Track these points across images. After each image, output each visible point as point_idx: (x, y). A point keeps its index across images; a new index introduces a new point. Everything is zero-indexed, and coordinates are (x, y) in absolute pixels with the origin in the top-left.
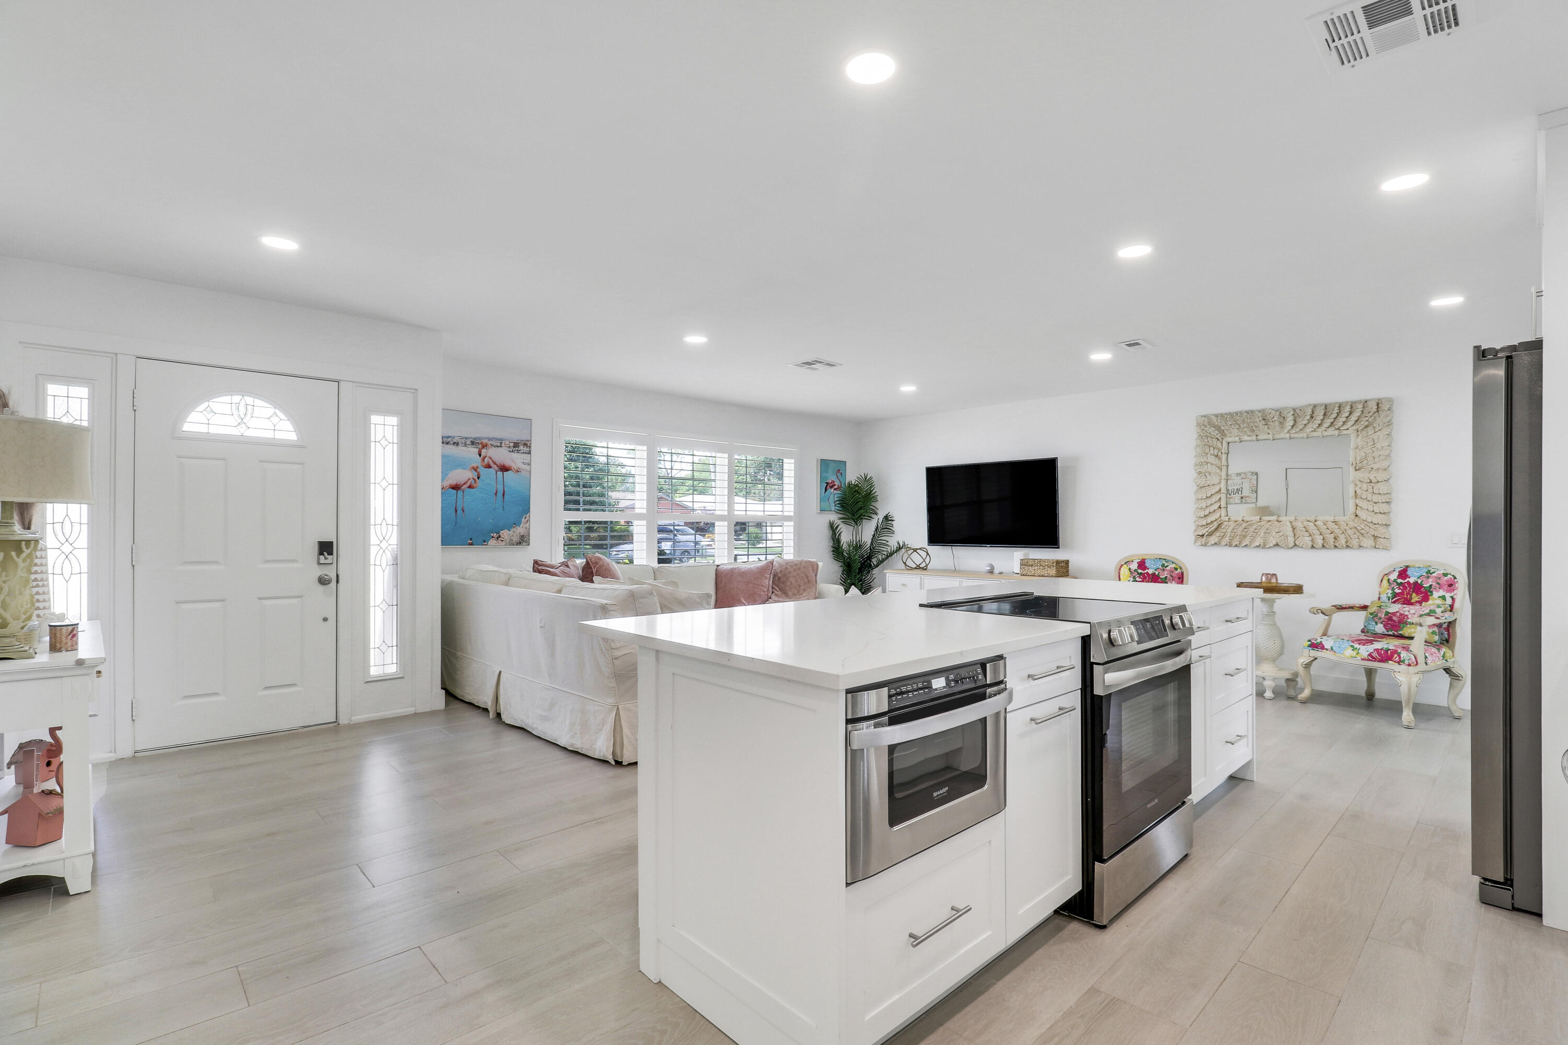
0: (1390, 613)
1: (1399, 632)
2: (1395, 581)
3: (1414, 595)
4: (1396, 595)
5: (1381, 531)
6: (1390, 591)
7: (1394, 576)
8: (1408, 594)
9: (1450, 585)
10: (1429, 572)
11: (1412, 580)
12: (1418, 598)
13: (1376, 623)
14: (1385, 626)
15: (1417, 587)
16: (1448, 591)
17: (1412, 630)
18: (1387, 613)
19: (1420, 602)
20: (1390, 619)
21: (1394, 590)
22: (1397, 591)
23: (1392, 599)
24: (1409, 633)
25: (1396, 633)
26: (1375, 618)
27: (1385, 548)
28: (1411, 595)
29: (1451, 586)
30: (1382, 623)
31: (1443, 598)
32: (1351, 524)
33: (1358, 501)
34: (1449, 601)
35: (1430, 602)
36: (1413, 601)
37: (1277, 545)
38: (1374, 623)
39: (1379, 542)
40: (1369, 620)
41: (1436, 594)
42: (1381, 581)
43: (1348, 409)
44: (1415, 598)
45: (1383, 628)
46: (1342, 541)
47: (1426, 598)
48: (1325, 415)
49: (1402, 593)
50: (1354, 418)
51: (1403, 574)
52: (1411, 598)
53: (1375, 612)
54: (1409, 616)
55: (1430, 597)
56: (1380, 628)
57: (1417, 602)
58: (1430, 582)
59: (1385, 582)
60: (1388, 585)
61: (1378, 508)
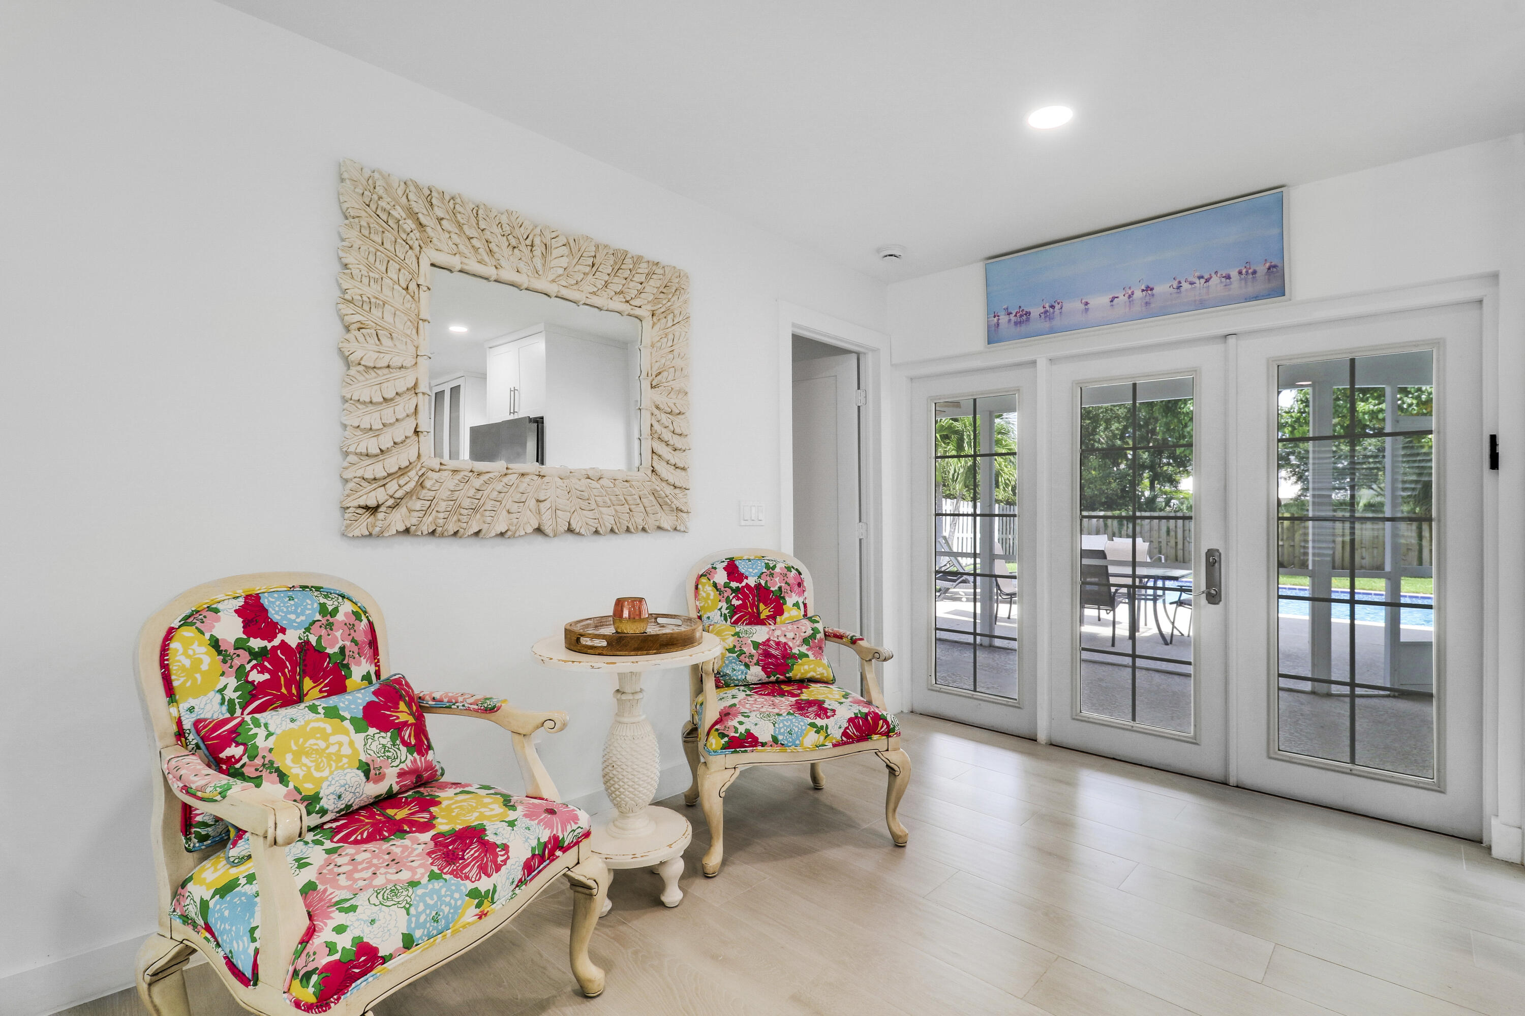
0: (760, 644)
1: (787, 675)
2: (726, 585)
3: (762, 606)
4: (735, 610)
5: (680, 500)
6: (724, 605)
7: (721, 577)
8: (752, 606)
9: (799, 585)
10: (767, 566)
11: (751, 581)
12: (769, 611)
13: (747, 666)
14: (764, 669)
15: (762, 593)
16: (800, 594)
17: (806, 667)
18: (756, 645)
19: (773, 617)
20: (767, 654)
21: (731, 601)
22: (734, 602)
23: (731, 619)
24: (802, 674)
25: (781, 677)
26: (742, 657)
27: (684, 531)
28: (758, 608)
30: (757, 664)
31: (796, 605)
32: (648, 485)
35: (786, 615)
36: (763, 616)
38: (742, 667)
39: (680, 519)
40: (731, 662)
42: (697, 588)
44: (765, 611)
45: (763, 673)
47: (779, 610)
51: (732, 570)
52: (759, 613)
53: (735, 646)
54: (790, 644)
55: (784, 607)
56: (756, 673)
57: (768, 617)
58: (777, 581)
59: (707, 589)
60: (713, 593)
61: (675, 458)
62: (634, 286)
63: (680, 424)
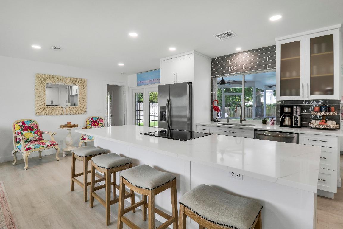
2: (91, 121)
4: (91, 124)
5: (85, 110)
6: (90, 123)
7: (90, 120)
10: (97, 118)
11: (95, 120)
15: (96, 122)
16: (102, 122)
22: (92, 123)
27: (86, 114)
29: (102, 121)
31: (101, 123)
32: (79, 108)
33: (81, 103)
34: (102, 124)
37: (61, 114)
39: (85, 112)
41: (100, 123)
43: (78, 80)
44: (96, 124)
46: (77, 112)
47: (98, 124)
48: (73, 80)
49: (93, 124)
50: (79, 82)
51: (92, 119)
58: (98, 120)
59: (88, 121)
60: (89, 122)
61: (84, 104)
62: (77, 82)
63: (85, 100)
